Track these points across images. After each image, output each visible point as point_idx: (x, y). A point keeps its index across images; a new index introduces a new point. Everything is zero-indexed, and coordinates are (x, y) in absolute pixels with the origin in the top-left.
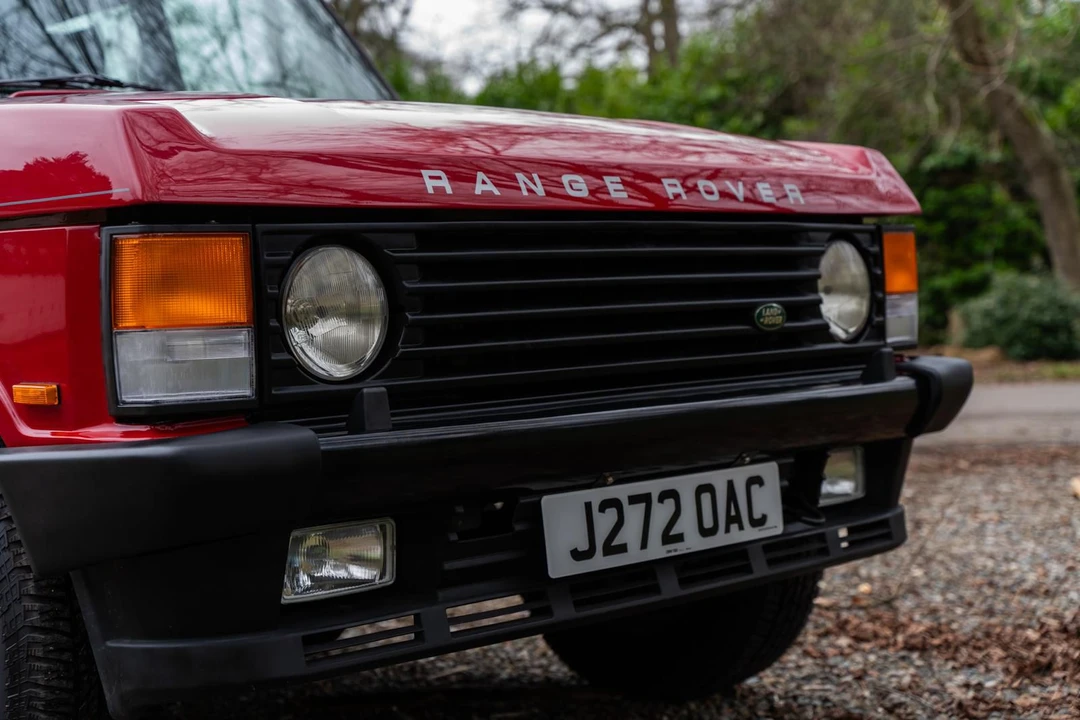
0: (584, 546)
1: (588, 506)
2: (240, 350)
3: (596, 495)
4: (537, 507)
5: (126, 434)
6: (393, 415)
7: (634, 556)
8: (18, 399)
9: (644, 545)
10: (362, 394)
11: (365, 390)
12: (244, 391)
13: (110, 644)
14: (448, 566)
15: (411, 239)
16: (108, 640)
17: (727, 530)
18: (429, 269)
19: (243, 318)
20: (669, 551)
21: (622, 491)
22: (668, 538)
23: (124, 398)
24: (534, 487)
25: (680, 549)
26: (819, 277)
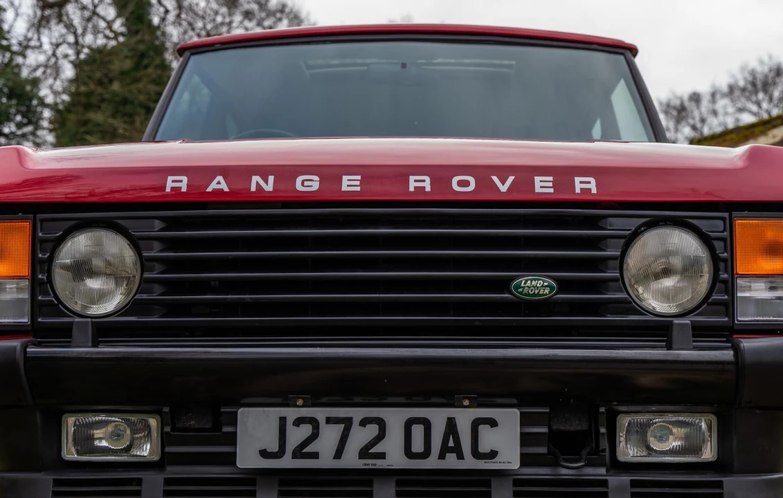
0: (273, 447)
1: (283, 420)
3: (291, 413)
9: (338, 454)
12: (25, 319)
17: (442, 457)
19: (25, 274)
20: (366, 465)
21: (320, 413)
22: (364, 453)
25: (380, 464)
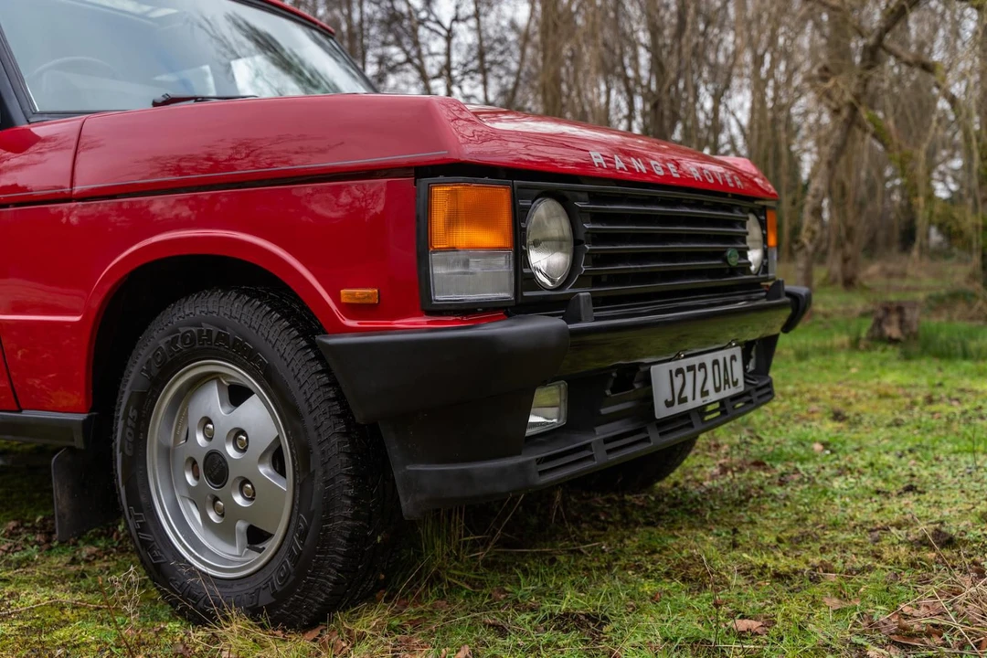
0: (670, 399)
1: (671, 373)
2: (503, 265)
3: (674, 366)
4: (648, 373)
5: (429, 323)
6: (595, 311)
7: (690, 405)
8: (344, 299)
9: (694, 399)
10: (578, 297)
11: (581, 294)
12: (507, 294)
13: (408, 468)
14: (604, 411)
15: (585, 196)
16: (408, 464)
17: (725, 389)
18: (597, 217)
19: (508, 245)
20: (703, 401)
21: (684, 363)
22: (704, 393)
23: (438, 297)
24: (646, 360)
25: (708, 400)
26: (747, 233)
